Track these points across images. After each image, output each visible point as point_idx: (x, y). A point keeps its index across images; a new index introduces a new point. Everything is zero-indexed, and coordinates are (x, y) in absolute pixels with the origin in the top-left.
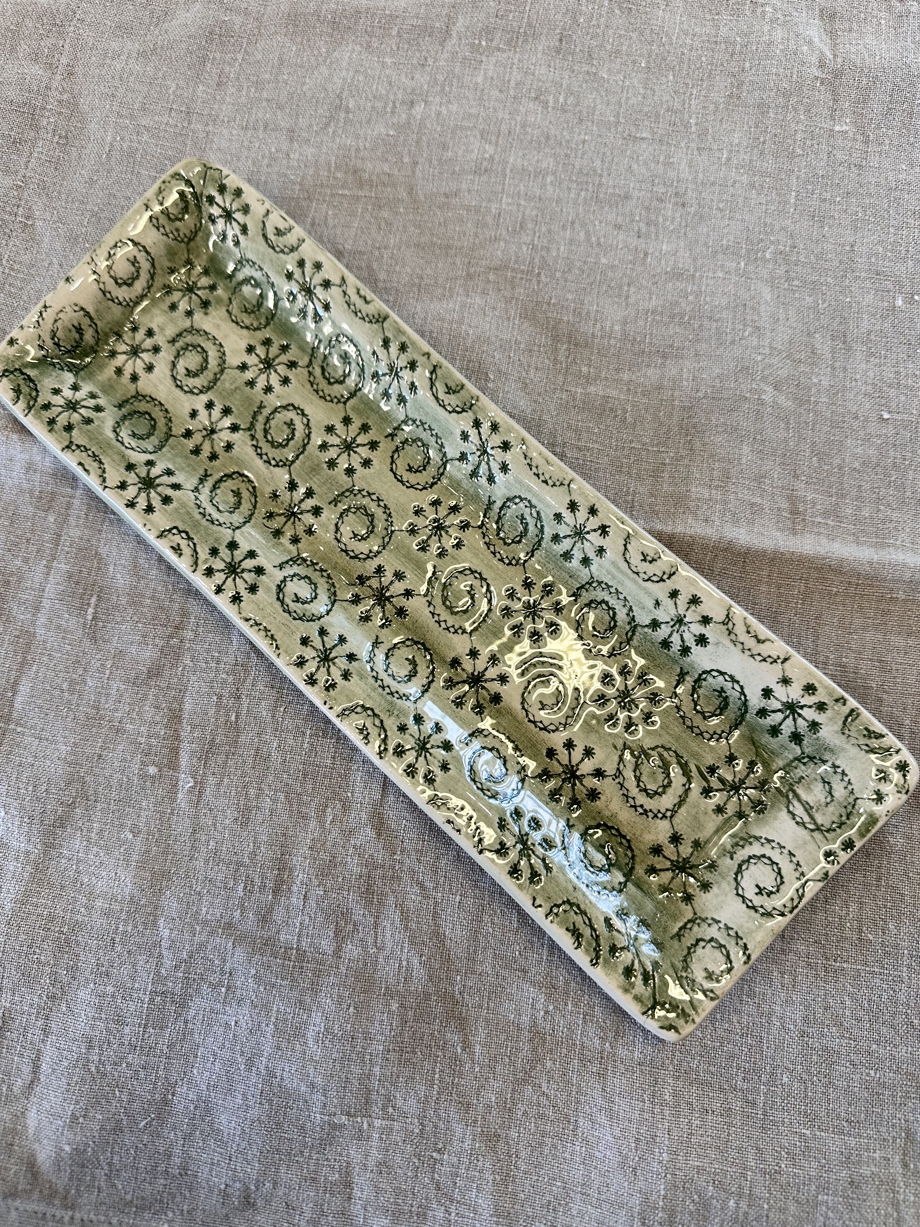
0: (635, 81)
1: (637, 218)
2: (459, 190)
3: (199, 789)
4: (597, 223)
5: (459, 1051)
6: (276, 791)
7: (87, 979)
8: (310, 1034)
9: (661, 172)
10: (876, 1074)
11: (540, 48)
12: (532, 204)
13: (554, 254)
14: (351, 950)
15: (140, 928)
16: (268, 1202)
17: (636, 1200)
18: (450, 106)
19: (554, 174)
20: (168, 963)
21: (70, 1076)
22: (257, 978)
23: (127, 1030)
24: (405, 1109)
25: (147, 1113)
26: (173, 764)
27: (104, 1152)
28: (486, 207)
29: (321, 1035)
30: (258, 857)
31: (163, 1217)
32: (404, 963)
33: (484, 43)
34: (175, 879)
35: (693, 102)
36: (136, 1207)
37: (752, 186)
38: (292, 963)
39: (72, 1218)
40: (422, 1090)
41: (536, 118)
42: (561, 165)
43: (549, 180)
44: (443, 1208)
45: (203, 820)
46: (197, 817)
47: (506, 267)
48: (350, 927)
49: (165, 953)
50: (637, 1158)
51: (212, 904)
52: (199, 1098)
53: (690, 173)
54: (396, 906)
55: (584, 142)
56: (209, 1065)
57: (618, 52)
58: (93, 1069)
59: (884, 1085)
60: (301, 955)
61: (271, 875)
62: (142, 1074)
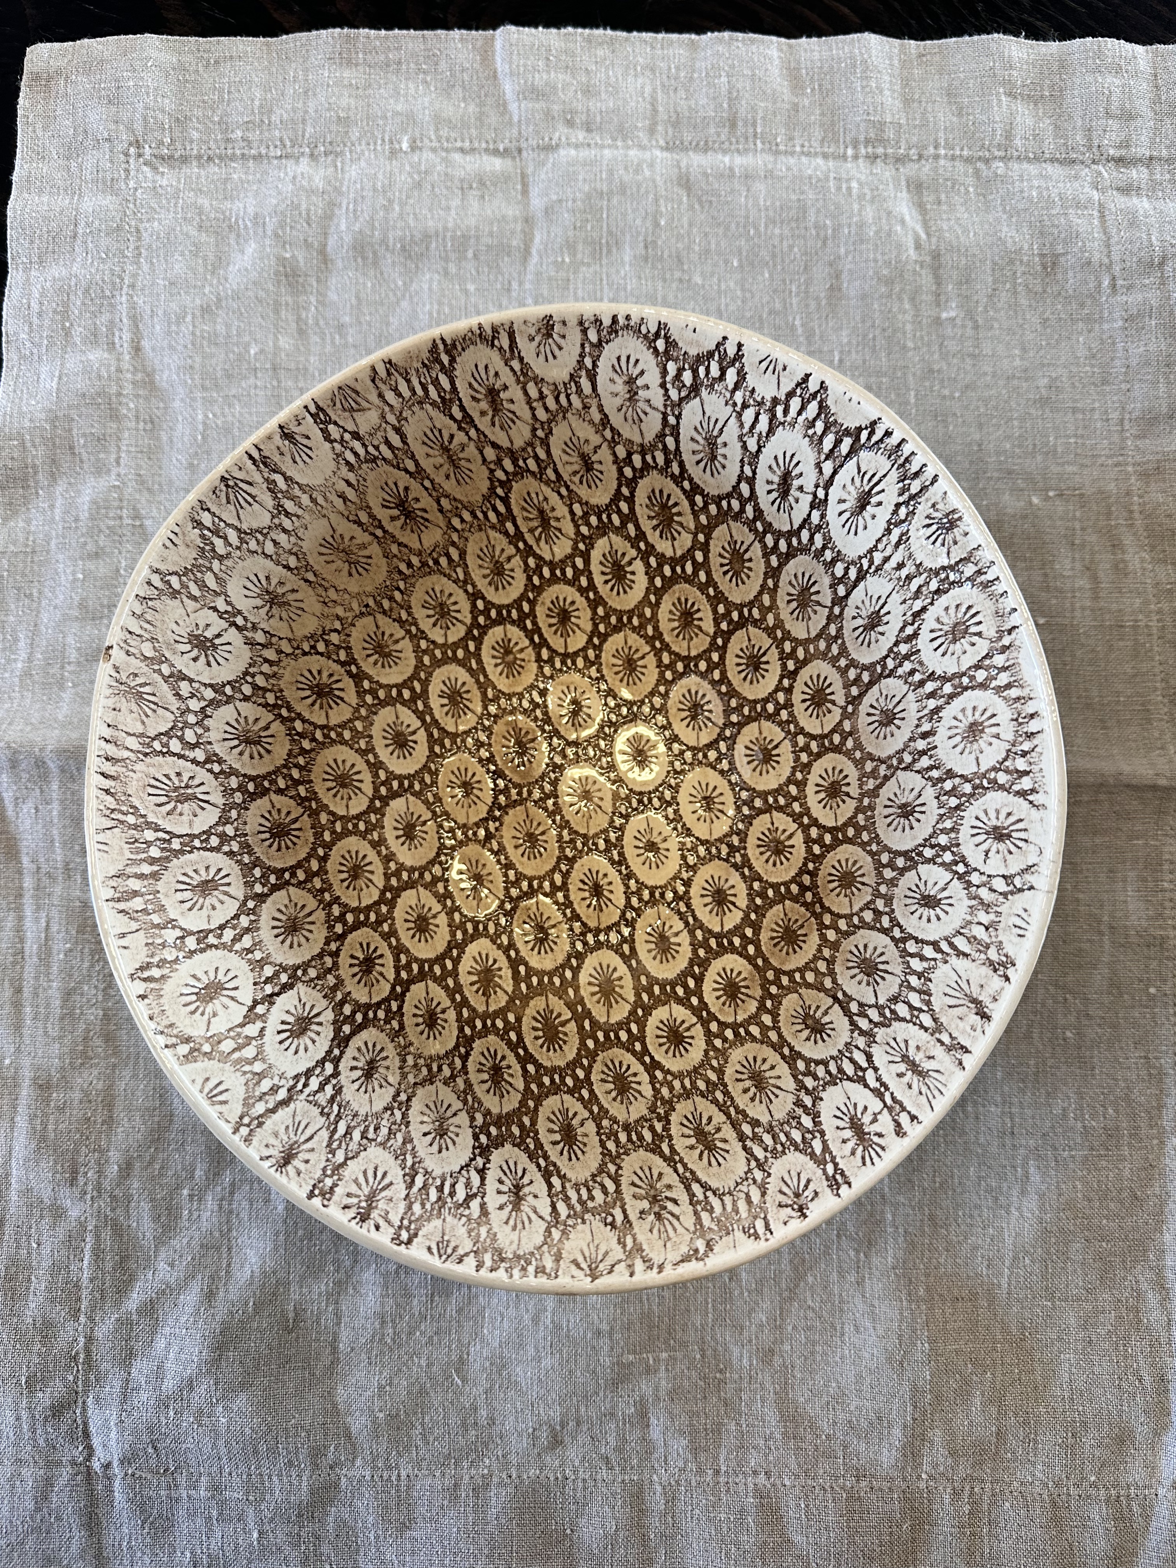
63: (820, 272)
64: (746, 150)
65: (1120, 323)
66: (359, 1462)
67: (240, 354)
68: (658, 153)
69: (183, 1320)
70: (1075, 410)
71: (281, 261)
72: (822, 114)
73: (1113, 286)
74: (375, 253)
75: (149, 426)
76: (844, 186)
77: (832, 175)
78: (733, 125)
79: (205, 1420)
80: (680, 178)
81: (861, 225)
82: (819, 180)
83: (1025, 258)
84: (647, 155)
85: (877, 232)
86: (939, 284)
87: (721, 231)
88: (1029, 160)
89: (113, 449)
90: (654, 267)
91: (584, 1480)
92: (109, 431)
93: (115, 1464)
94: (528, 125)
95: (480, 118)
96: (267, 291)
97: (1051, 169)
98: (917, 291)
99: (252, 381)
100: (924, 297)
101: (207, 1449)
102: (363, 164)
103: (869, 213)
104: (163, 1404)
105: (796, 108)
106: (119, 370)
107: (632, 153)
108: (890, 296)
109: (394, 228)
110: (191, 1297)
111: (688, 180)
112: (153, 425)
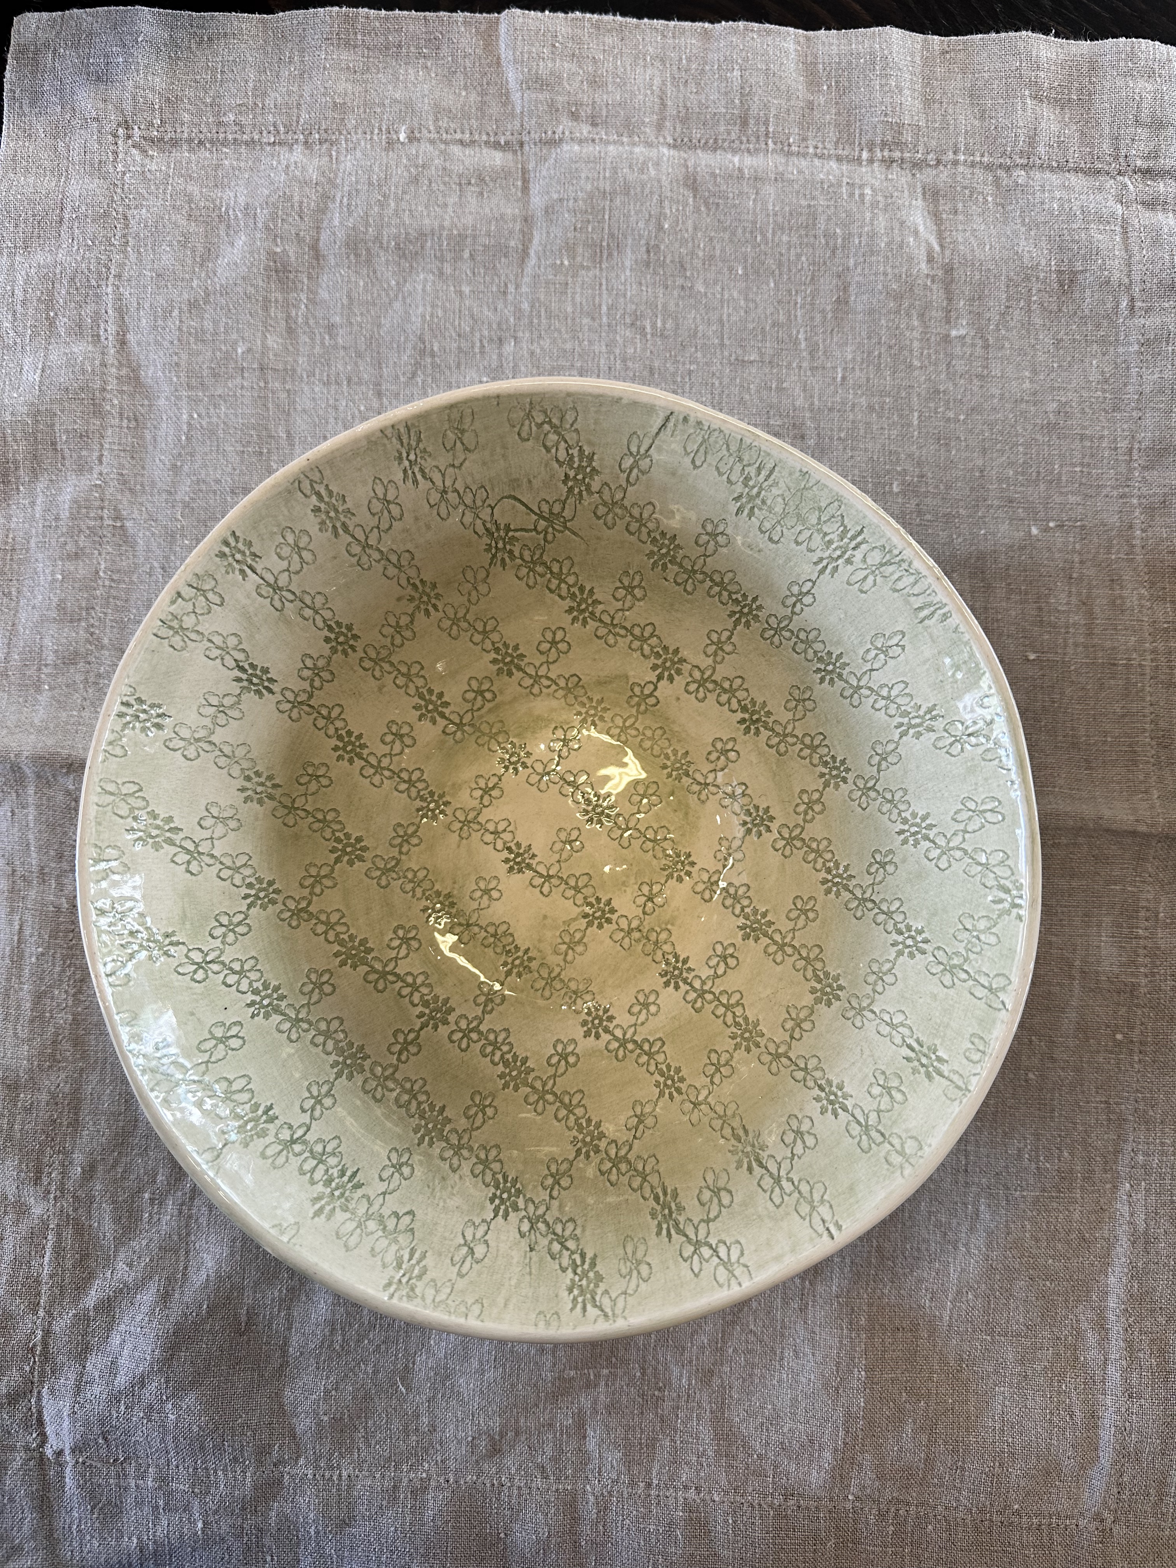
63: (828, 283)
64: (757, 150)
65: (1136, 347)
66: (302, 1461)
67: (227, 351)
68: (665, 150)
69: (138, 1318)
70: (1082, 437)
71: (271, 255)
72: (838, 114)
73: (1132, 308)
74: (368, 250)
75: (133, 424)
76: (857, 192)
77: (845, 180)
78: (745, 123)
79: (155, 1416)
80: (687, 177)
81: (872, 236)
82: (831, 185)
83: (1042, 275)
84: (653, 153)
85: (888, 244)
86: (950, 300)
87: (727, 236)
88: (1052, 169)
89: (96, 447)
90: (655, 273)
91: (519, 1488)
92: (92, 427)
93: (67, 1452)
94: (530, 117)
95: (482, 107)
96: (256, 287)
97: (1074, 179)
98: (927, 306)
99: (239, 380)
100: (934, 313)
101: (156, 1443)
102: (359, 154)
103: (882, 223)
104: (115, 1399)
105: (810, 106)
106: (104, 365)
107: (637, 150)
108: (898, 312)
109: (389, 225)
110: (147, 1297)
111: (695, 180)
112: (137, 423)
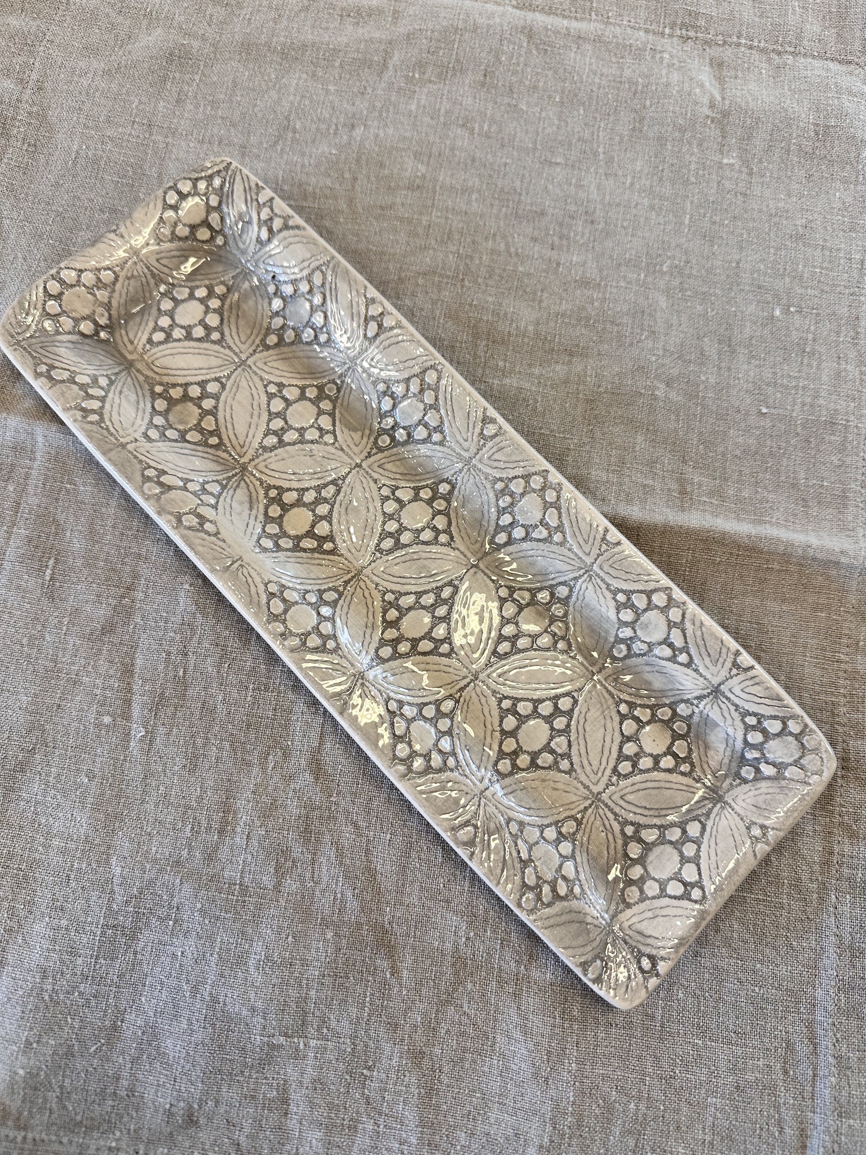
0: (551, 113)
1: (551, 233)
2: (394, 204)
3: (150, 738)
4: (516, 236)
5: (388, 976)
6: (222, 740)
7: (43, 913)
8: (251, 962)
9: (573, 192)
10: (760, 990)
11: (467, 82)
12: (459, 218)
13: (477, 262)
14: (291, 885)
15: (94, 866)
16: (210, 1119)
17: (547, 1108)
18: (387, 129)
19: (479, 191)
20: (119, 898)
21: (25, 1004)
22: (202, 911)
23: (80, 961)
24: (339, 1029)
25: (97, 1038)
26: (127, 716)
27: (56, 1075)
28: (417, 219)
29: (261, 963)
30: (205, 801)
31: (111, 1136)
32: (339, 896)
33: (417, 76)
34: (127, 820)
35: (601, 134)
36: (86, 1127)
37: (652, 208)
38: (235, 898)
39: (25, 1138)
40: (354, 1011)
41: (463, 142)
42: (485, 185)
43: (474, 197)
44: (372, 1121)
45: (153, 767)
46: (148, 764)
47: (434, 273)
48: (289, 864)
49: (116, 888)
50: (549, 1069)
51: (161, 843)
52: (147, 1024)
53: (598, 195)
54: (332, 844)
55: (506, 164)
56: (156, 993)
57: (535, 88)
58: (47, 998)
59: (767, 1001)
60: (244, 889)
61: (217, 817)
62: (93, 1003)
